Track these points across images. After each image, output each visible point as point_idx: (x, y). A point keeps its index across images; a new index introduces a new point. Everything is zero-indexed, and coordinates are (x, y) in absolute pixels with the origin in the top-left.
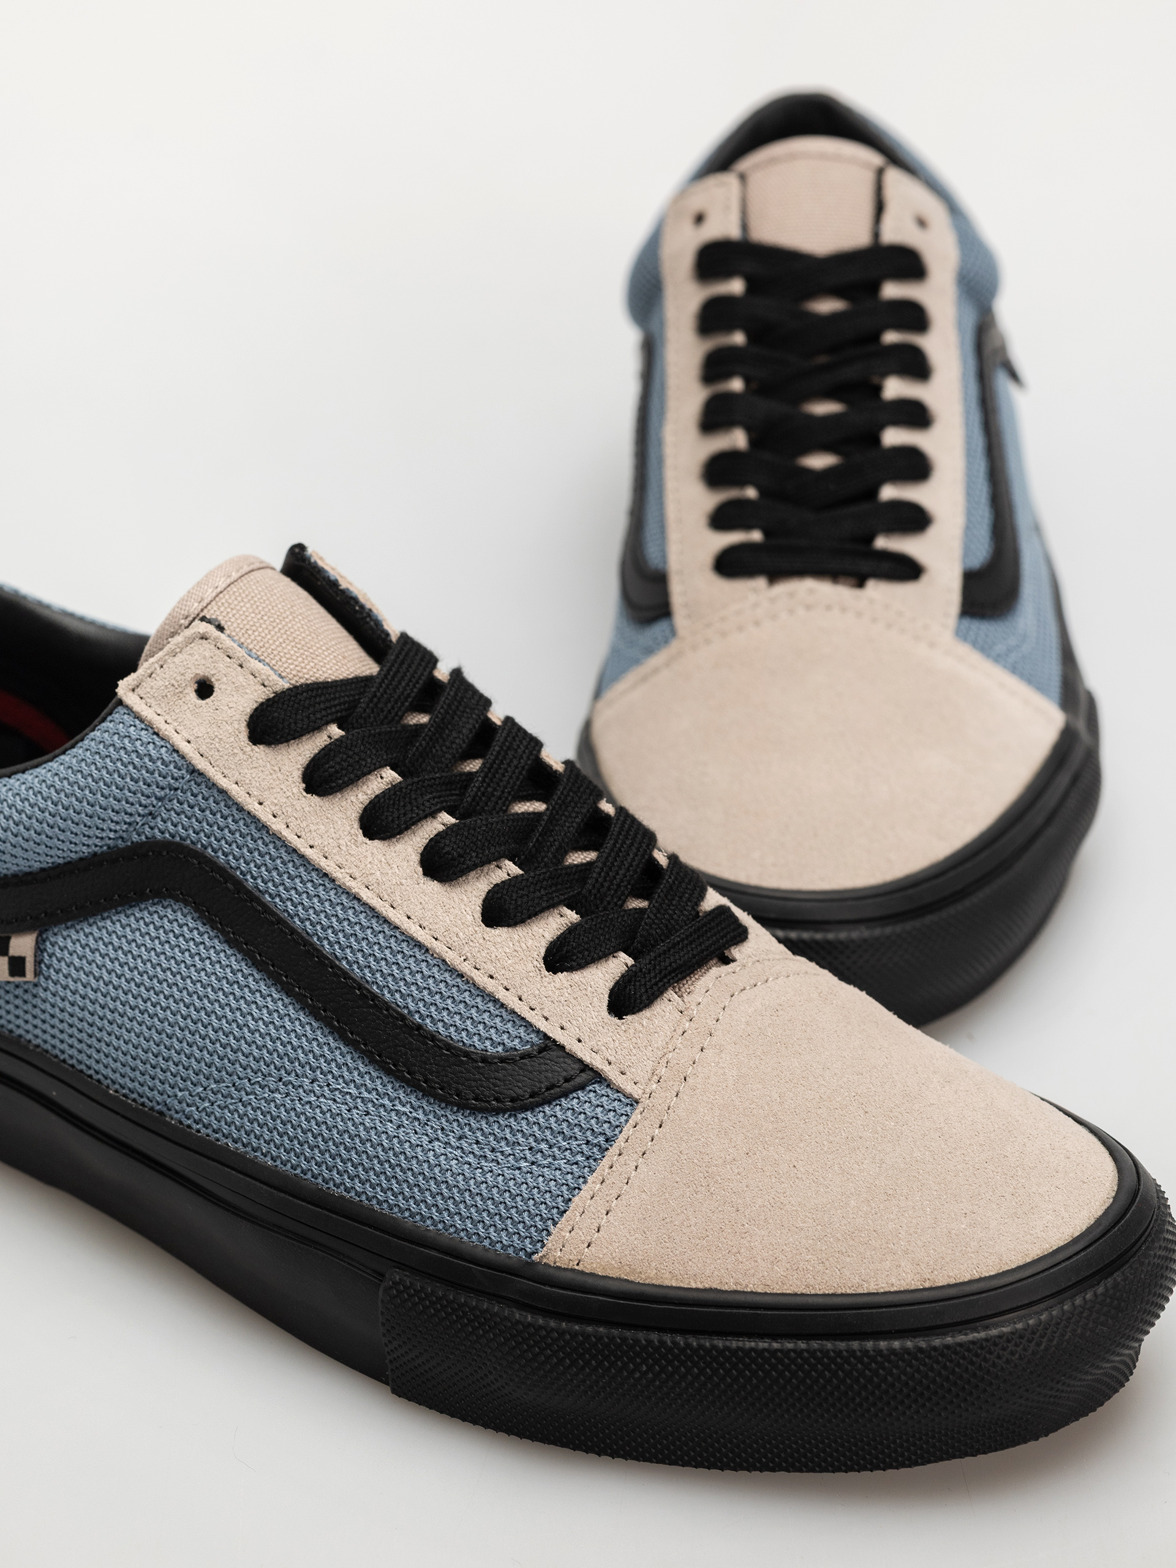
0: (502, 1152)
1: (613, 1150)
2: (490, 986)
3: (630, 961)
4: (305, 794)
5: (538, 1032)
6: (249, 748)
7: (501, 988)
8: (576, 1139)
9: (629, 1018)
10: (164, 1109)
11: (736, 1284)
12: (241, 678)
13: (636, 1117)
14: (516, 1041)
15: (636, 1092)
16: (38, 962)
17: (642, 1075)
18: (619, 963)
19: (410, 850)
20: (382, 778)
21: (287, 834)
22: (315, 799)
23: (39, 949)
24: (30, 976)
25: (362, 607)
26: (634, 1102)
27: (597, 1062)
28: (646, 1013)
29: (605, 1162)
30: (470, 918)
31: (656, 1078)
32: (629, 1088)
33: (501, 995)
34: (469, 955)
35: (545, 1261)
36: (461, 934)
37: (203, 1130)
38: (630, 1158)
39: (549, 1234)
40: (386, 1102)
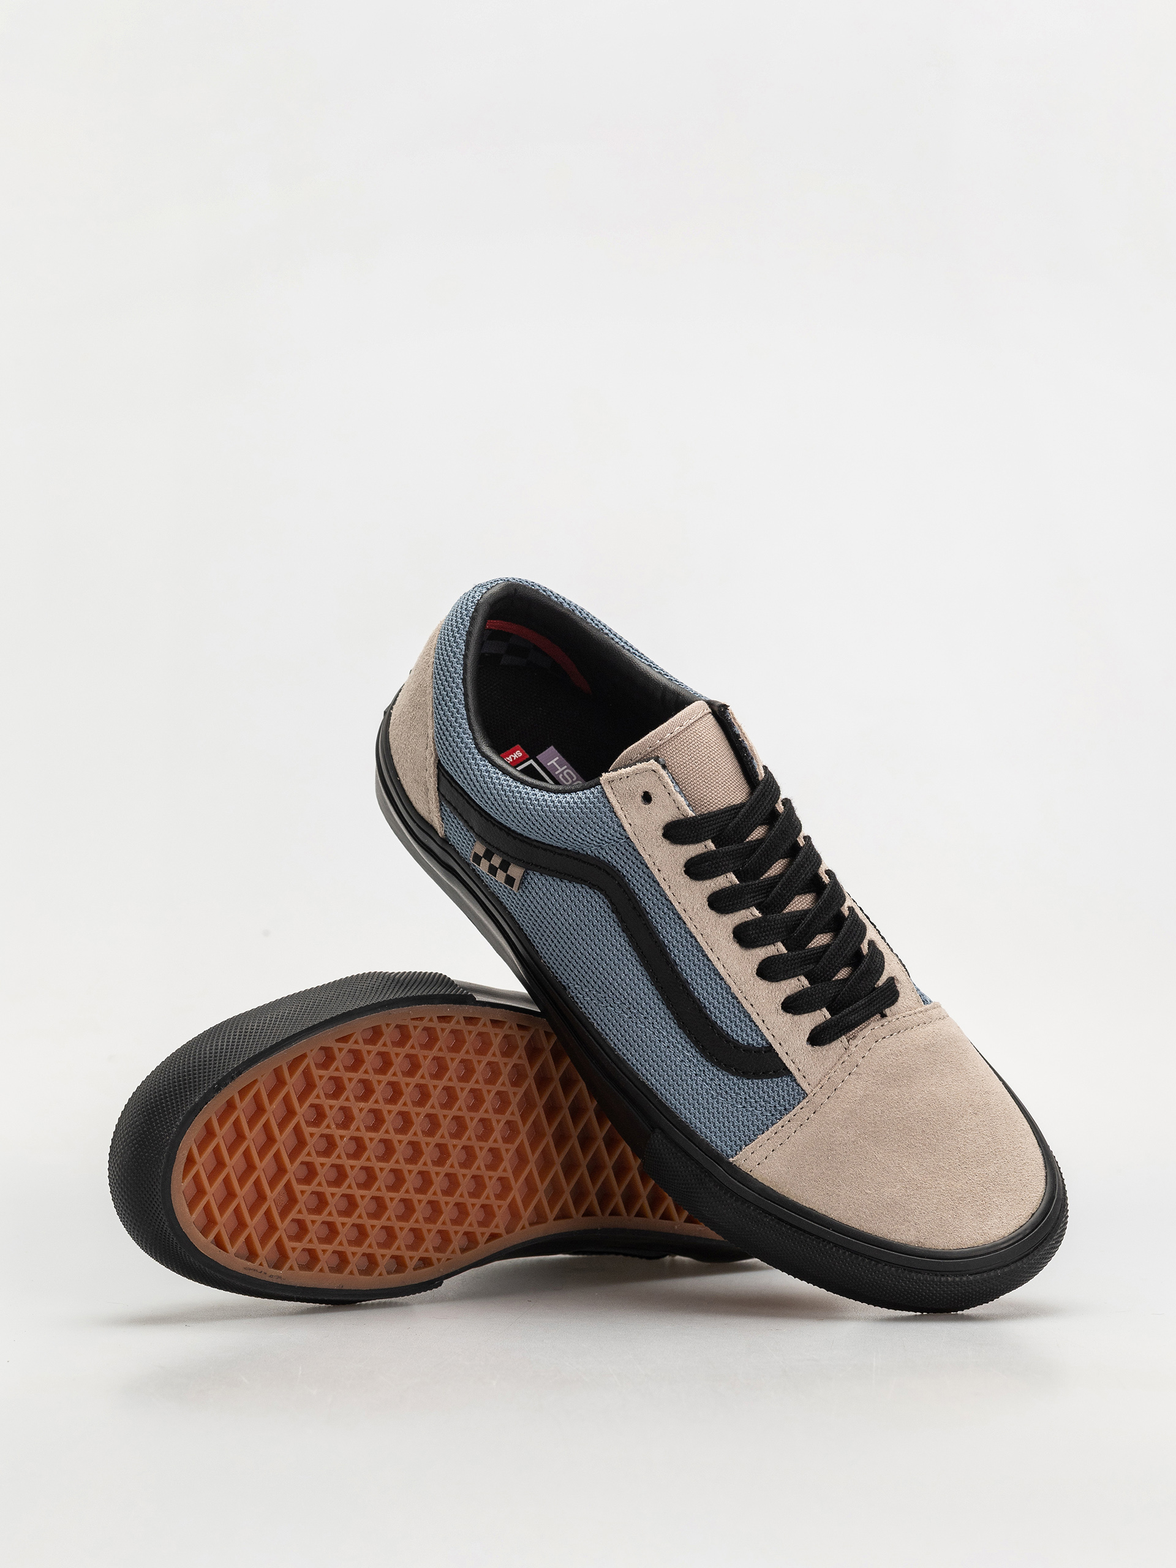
0: (731, 1096)
1: (786, 1118)
2: (749, 1009)
3: (828, 1016)
4: (684, 874)
5: (767, 1041)
6: (661, 840)
7: (755, 1013)
8: (770, 1103)
9: (817, 1047)
10: (567, 987)
11: (825, 1211)
12: (667, 801)
13: (804, 1103)
14: (755, 1042)
15: (807, 1089)
16: (522, 883)
17: (813, 1082)
18: (823, 1015)
19: (729, 922)
20: (727, 877)
21: (667, 892)
22: (687, 878)
23: (524, 878)
24: (515, 889)
25: (748, 755)
26: (805, 1095)
27: (792, 1067)
28: (826, 1047)
29: (780, 1123)
30: (750, 971)
31: (820, 1086)
32: (804, 1085)
33: (754, 1016)
34: (744, 990)
35: (734, 1163)
36: (742, 979)
37: (583, 1009)
38: (794, 1125)
39: (741, 1149)
40: (680, 1047)
